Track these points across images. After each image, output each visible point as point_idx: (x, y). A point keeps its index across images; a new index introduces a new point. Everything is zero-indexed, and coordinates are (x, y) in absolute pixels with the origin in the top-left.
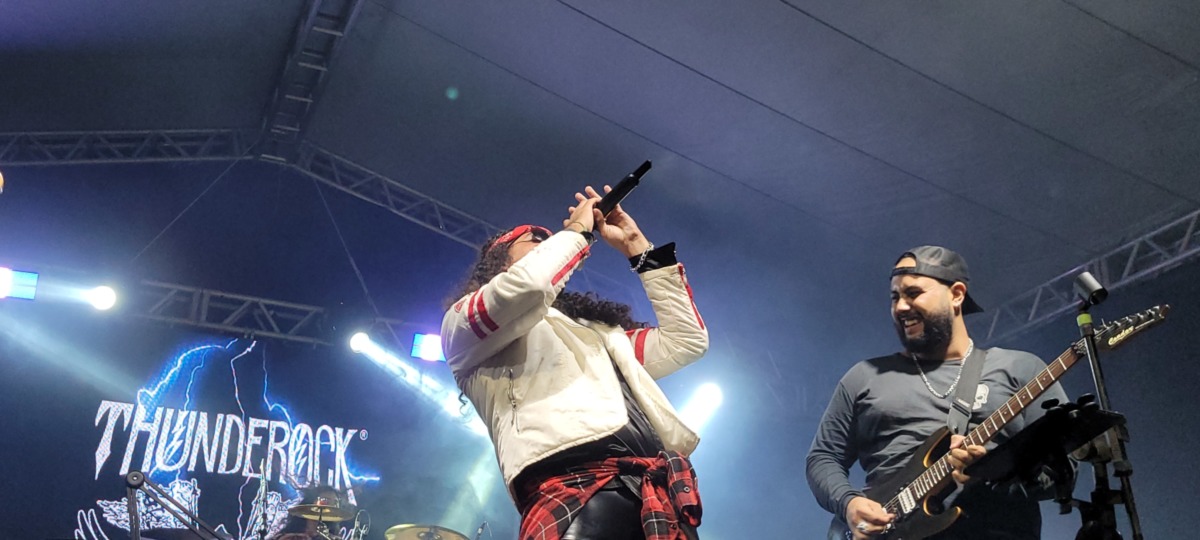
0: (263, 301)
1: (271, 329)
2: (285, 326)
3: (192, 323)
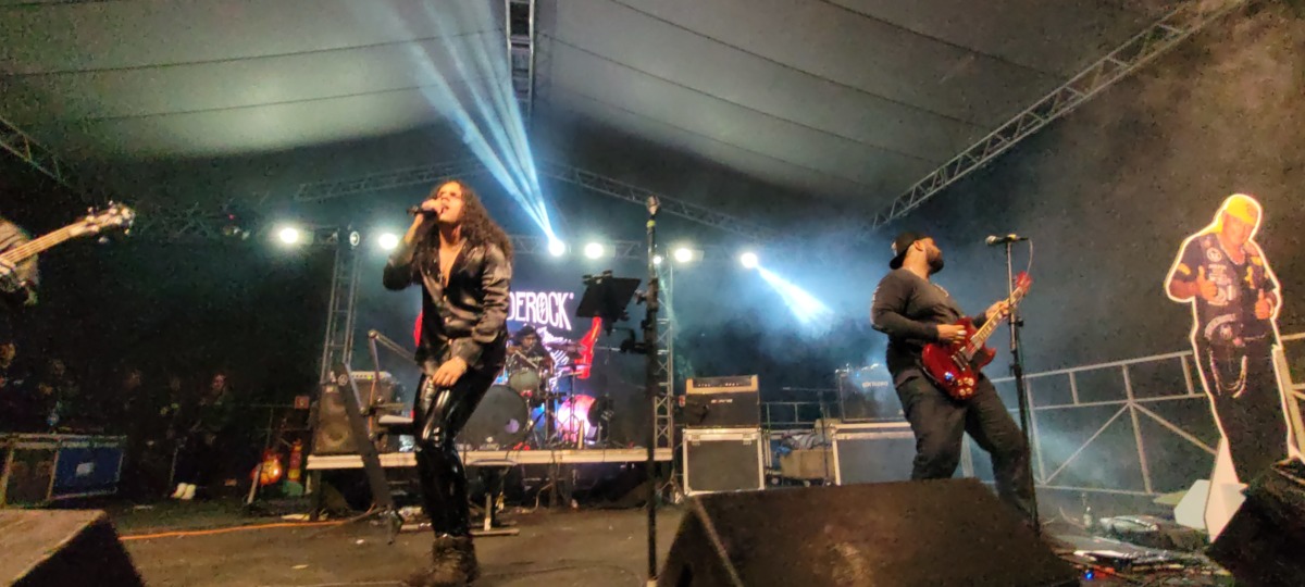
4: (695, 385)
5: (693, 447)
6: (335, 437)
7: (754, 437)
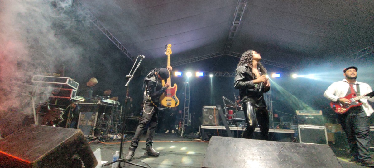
0: (227, 72)
1: (229, 75)
2: (231, 75)
3: (220, 76)
4: (300, 113)
5: (302, 130)
6: (207, 122)
7: (323, 128)
